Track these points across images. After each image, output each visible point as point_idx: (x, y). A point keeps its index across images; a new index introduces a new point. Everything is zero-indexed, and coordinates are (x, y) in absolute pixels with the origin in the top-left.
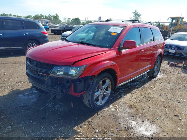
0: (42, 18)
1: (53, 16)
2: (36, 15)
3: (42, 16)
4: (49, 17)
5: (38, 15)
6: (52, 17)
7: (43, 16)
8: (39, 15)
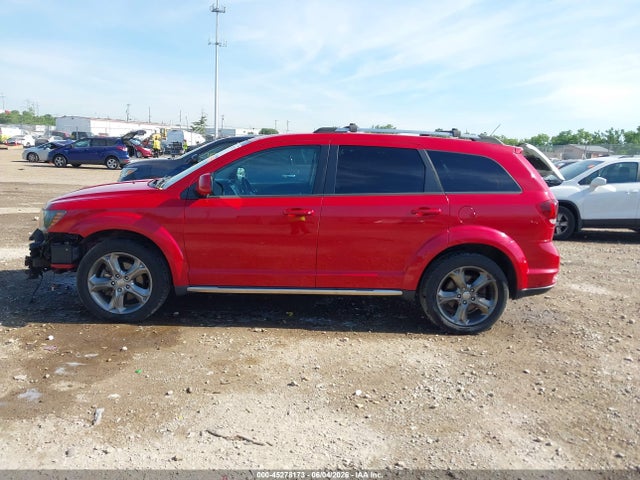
0: (581, 144)
1: (626, 136)
2: (562, 135)
3: (583, 134)
4: (611, 137)
5: (569, 133)
6: (622, 139)
7: (587, 135)
8: (575, 132)
